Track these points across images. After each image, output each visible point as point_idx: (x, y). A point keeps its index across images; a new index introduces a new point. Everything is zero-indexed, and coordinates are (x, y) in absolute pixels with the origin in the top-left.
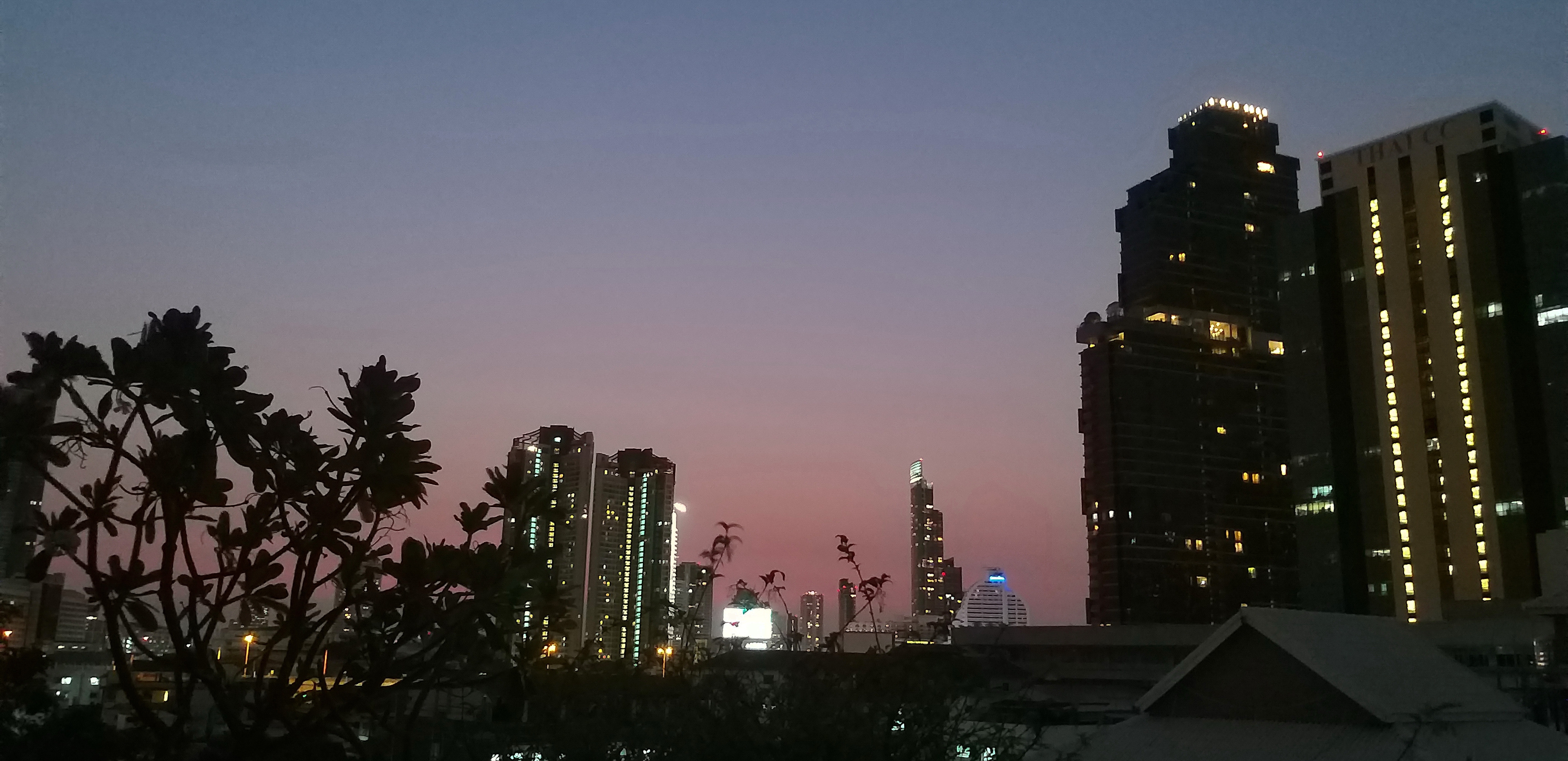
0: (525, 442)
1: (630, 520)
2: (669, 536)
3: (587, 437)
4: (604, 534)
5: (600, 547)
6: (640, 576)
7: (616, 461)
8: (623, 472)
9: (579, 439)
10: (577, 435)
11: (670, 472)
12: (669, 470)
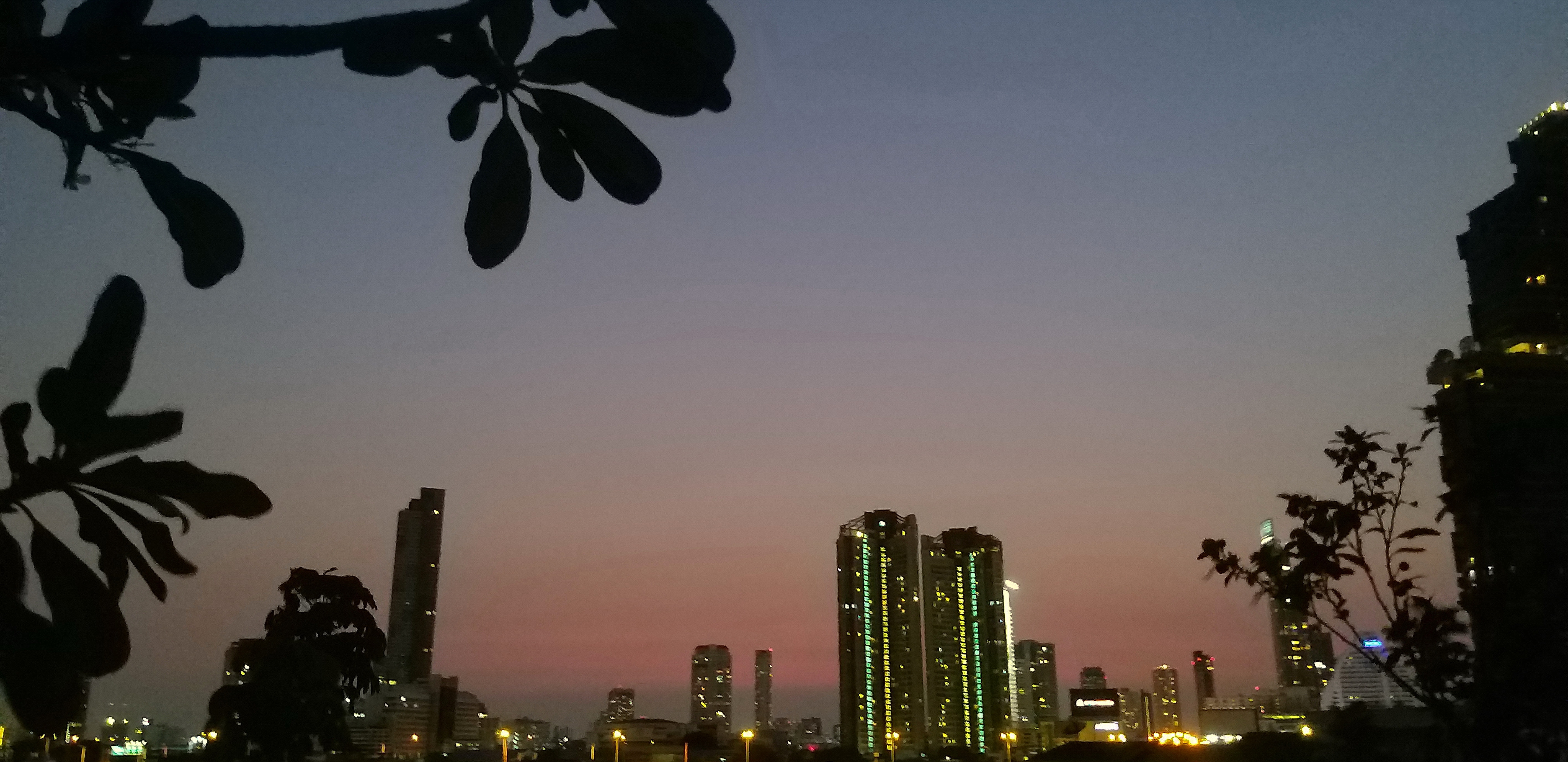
0: (852, 528)
1: (961, 601)
2: (1003, 616)
3: (910, 520)
4: (936, 616)
5: (934, 629)
6: (978, 658)
7: (941, 542)
8: (950, 553)
9: (903, 522)
10: (900, 518)
11: (996, 550)
12: (995, 548)
